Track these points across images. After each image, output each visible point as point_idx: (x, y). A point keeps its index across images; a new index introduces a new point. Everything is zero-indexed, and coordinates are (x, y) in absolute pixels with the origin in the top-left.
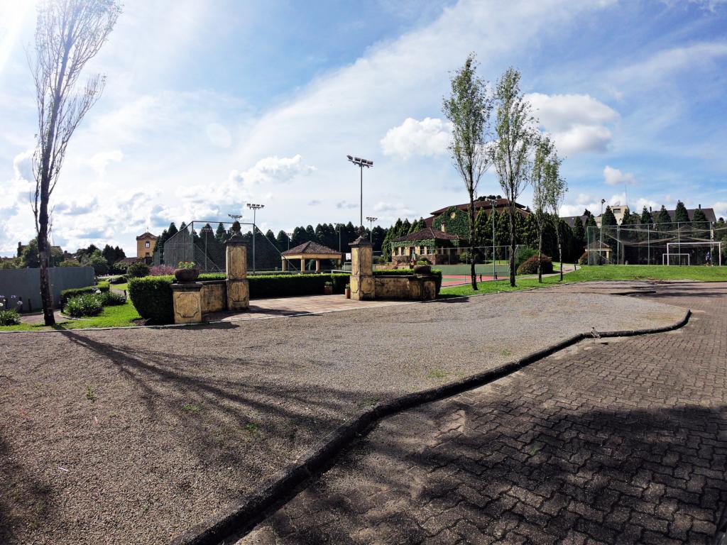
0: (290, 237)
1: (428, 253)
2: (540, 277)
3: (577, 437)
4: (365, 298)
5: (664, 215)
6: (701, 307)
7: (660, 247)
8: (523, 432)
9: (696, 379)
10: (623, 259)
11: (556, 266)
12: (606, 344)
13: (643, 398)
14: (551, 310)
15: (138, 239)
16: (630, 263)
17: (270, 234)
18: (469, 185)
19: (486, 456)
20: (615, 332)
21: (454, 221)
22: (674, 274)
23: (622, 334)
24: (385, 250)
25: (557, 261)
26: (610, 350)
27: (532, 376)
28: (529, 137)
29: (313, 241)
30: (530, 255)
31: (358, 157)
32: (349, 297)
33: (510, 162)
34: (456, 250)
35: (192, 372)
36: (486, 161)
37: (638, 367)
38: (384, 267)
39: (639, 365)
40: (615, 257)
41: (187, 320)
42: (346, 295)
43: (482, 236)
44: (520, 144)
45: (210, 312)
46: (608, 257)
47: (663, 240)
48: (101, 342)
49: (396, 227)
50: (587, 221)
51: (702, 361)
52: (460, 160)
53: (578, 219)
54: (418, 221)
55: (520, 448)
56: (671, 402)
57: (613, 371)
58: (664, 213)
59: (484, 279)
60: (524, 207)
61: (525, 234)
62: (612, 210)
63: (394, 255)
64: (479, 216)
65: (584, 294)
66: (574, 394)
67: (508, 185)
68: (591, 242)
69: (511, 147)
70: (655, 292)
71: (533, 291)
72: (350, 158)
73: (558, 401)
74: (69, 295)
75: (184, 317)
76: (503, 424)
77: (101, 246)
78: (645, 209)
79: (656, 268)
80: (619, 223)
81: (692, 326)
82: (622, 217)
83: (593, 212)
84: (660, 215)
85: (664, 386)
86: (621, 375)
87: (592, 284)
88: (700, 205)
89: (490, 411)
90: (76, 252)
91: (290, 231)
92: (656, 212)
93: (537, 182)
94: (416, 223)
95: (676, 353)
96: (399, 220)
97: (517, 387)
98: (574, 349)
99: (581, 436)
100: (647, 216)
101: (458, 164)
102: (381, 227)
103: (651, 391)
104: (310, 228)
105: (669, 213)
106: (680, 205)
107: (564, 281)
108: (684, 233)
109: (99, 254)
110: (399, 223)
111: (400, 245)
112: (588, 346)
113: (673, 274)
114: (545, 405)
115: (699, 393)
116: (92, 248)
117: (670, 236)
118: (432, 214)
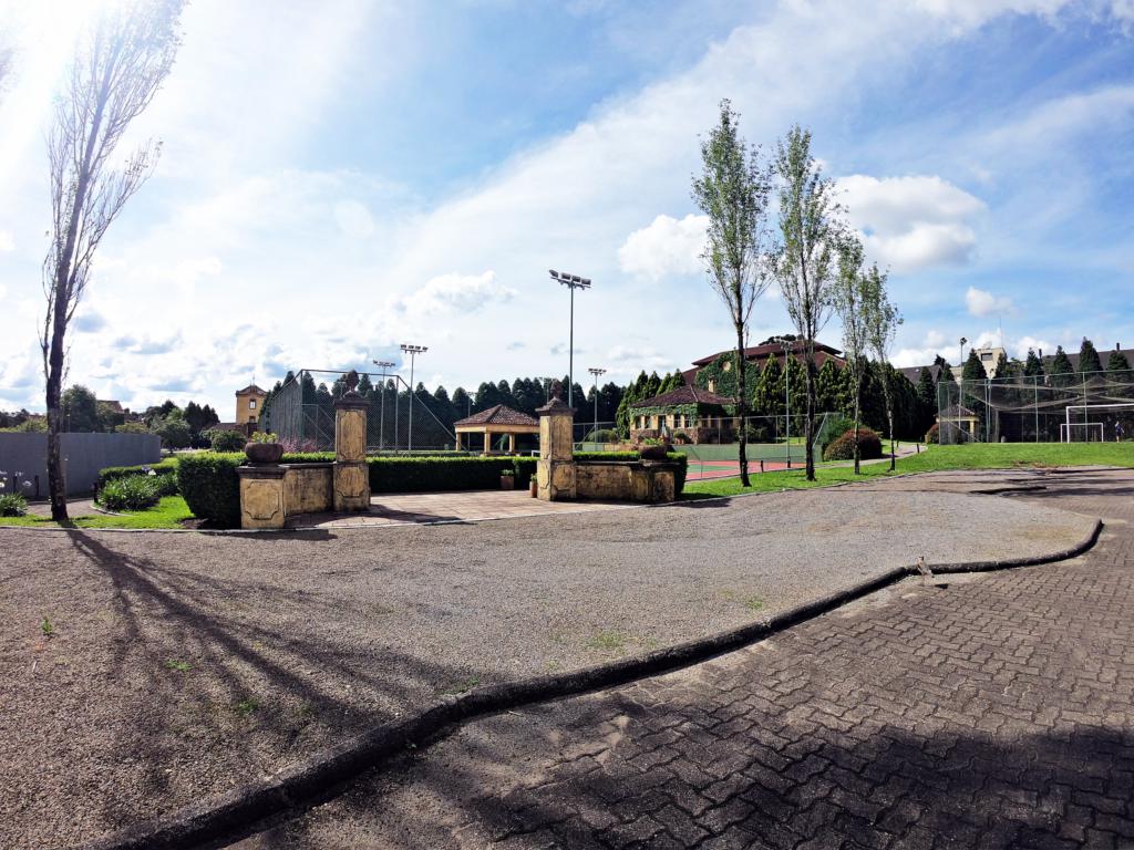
0: (473, 398)
1: (687, 425)
2: (857, 465)
3: (827, 798)
4: (559, 497)
5: (1063, 361)
6: (1120, 514)
7: (1056, 412)
8: (721, 776)
9: (1103, 664)
10: (996, 434)
11: (887, 446)
12: (944, 586)
13: (990, 709)
14: (861, 523)
15: (238, 394)
16: (1008, 440)
17: (442, 393)
18: (737, 316)
19: (622, 822)
20: (963, 565)
21: (731, 375)
22: (1078, 457)
23: (976, 568)
24: (621, 420)
25: (886, 436)
26: (949, 599)
27: (788, 651)
28: (833, 237)
29: (503, 404)
30: (846, 429)
31: (567, 272)
32: (535, 495)
33: (805, 278)
34: (731, 421)
35: (216, 608)
36: (763, 276)
37: (995, 637)
38: (617, 447)
39: (996, 632)
40: (983, 431)
41: (260, 523)
42: (530, 492)
43: (772, 398)
44: (819, 248)
45: (305, 512)
46: (972, 430)
47: (1061, 402)
48: (116, 550)
49: (638, 385)
50: (940, 374)
51: (1117, 622)
52: (720, 274)
53: (925, 372)
54: (672, 375)
55: (697, 812)
56: (1046, 720)
57: (943, 645)
58: (1062, 359)
59: (769, 467)
60: (839, 352)
61: (840, 395)
62: (979, 355)
63: (633, 428)
64: (767, 368)
65: (924, 494)
66: (855, 695)
67: (802, 316)
68: (944, 407)
69: (805, 253)
70: (1045, 488)
71: (842, 488)
72: (554, 274)
73: (817, 710)
74: (108, 477)
75: (256, 519)
76: (689, 754)
77: (182, 403)
78: (1031, 353)
79: (1048, 447)
80: (991, 375)
81: (1104, 549)
82: (995, 366)
83: (949, 360)
84: (1055, 363)
85: (1036, 681)
86: (957, 655)
87: (942, 476)
88: (1118, 345)
89: (676, 722)
90: (145, 411)
91: (472, 389)
92: (1048, 357)
93: (848, 310)
94: (669, 379)
95: (1070, 606)
96: (643, 373)
97: (749, 676)
98: (883, 597)
99: (837, 796)
100: (1035, 363)
101: (718, 281)
102: (616, 384)
103: (1010, 692)
104: (504, 385)
105: (1069, 358)
106: (1087, 346)
107: (897, 470)
108: (1094, 390)
109: (178, 415)
110: (643, 378)
111: (643, 412)
112: (910, 591)
113: (1076, 456)
114: (790, 718)
115: (1105, 697)
116: (169, 406)
117: (1072, 396)
118: (694, 364)
